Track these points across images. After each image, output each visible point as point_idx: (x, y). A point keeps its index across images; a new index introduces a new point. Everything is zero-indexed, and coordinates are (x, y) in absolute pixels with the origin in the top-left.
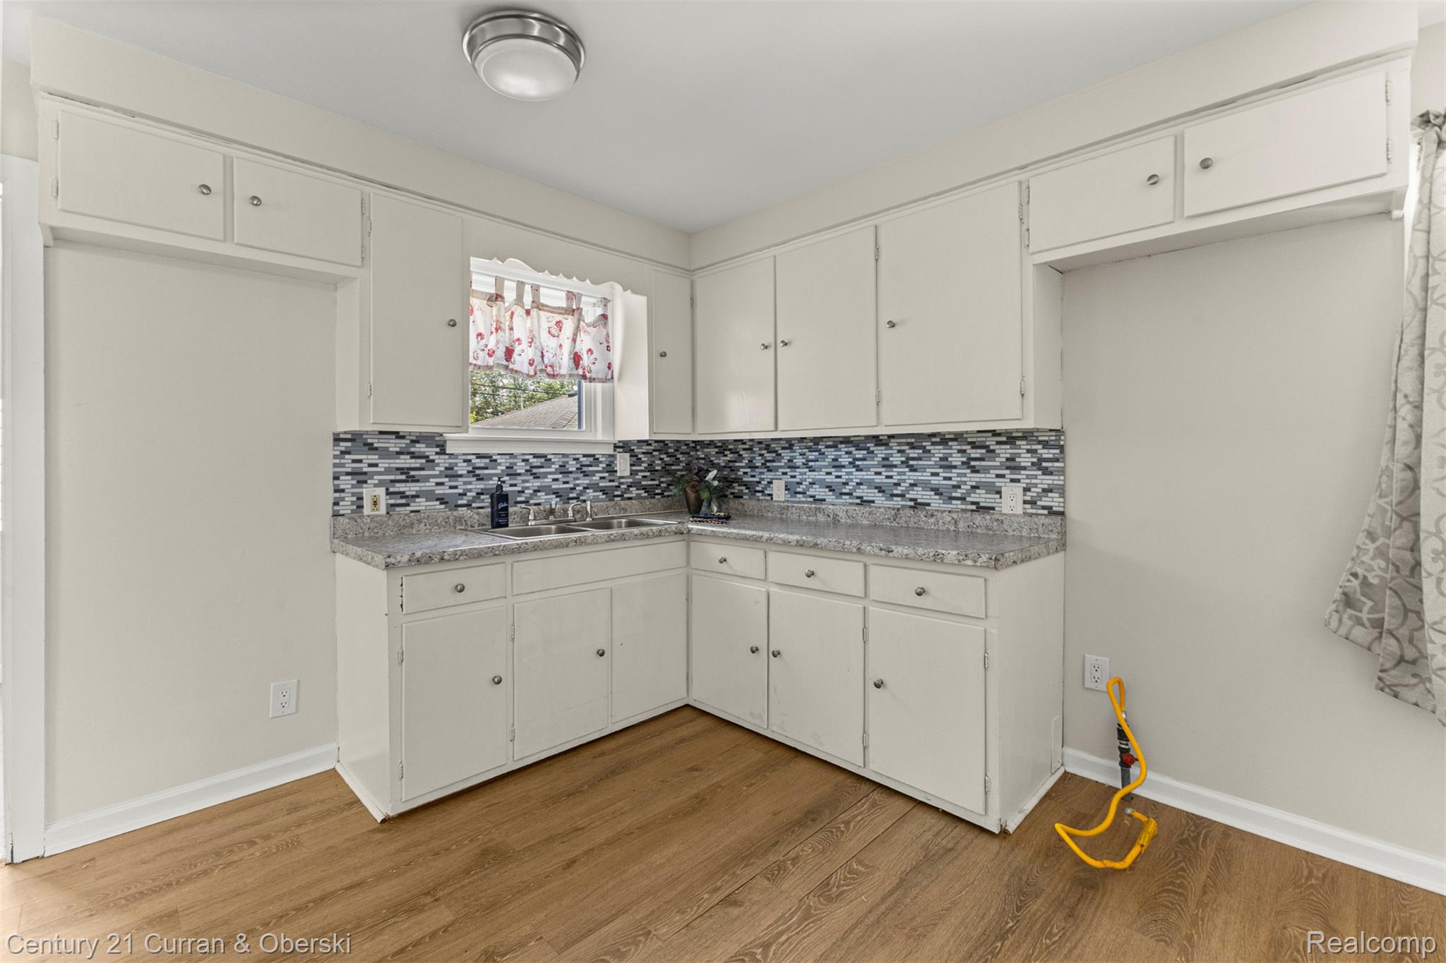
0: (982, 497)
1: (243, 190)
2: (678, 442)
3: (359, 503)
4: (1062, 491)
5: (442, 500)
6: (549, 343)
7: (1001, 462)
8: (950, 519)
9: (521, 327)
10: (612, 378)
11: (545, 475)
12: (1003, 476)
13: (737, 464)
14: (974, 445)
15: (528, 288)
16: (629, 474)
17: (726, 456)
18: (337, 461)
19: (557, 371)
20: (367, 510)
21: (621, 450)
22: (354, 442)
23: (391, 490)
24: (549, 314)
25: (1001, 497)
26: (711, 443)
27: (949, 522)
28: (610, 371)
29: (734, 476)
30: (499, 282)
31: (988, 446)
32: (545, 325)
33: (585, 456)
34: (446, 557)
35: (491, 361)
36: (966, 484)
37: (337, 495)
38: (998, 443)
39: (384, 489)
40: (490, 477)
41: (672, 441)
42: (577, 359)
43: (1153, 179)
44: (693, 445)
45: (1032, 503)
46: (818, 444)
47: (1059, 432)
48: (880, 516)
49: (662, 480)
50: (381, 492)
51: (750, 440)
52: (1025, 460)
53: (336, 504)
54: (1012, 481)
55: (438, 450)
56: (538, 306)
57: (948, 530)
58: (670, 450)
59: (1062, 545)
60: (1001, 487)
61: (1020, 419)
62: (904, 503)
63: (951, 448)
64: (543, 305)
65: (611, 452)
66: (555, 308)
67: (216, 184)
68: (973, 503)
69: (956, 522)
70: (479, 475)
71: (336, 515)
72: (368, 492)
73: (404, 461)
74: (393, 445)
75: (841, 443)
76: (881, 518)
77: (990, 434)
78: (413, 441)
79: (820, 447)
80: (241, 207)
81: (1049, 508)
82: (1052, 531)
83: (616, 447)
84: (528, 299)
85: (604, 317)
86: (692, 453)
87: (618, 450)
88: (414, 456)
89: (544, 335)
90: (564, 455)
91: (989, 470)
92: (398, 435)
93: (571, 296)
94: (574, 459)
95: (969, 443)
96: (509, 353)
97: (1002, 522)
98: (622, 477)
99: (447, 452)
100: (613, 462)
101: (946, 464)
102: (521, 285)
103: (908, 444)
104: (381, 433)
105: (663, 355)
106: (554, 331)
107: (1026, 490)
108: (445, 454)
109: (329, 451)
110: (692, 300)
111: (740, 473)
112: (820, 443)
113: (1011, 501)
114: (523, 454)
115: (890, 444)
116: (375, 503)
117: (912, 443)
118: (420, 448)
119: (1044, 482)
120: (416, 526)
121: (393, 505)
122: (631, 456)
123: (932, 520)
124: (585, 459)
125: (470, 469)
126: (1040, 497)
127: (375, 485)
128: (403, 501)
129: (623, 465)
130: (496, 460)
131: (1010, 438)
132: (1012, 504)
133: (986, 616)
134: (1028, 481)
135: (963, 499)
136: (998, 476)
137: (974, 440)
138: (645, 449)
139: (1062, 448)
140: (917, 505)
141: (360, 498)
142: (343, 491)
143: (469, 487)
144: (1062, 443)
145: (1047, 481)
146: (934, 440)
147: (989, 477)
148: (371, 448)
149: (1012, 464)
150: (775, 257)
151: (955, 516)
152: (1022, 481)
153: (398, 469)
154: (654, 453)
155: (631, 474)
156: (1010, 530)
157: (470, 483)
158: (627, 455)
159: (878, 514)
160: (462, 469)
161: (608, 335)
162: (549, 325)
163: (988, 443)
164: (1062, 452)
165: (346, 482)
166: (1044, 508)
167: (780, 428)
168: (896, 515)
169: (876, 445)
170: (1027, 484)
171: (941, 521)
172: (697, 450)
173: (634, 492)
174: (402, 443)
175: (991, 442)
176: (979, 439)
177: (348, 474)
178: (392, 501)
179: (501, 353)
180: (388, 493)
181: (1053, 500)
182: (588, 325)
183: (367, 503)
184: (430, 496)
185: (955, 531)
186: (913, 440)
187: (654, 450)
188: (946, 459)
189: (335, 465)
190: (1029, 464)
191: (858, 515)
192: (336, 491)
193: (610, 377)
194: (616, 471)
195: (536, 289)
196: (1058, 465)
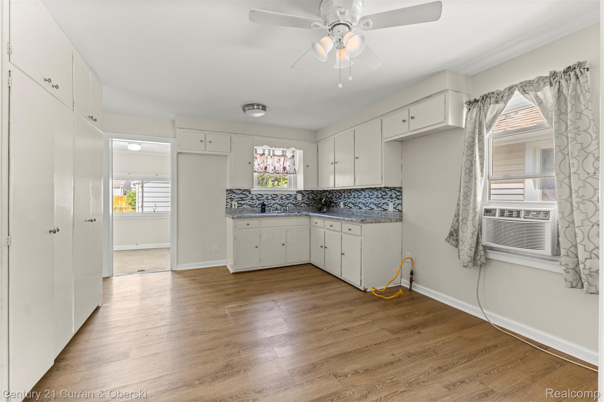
0: (385, 206)
1: (208, 140)
2: (318, 190)
3: (231, 205)
4: (401, 204)
5: (250, 205)
6: (277, 165)
7: (389, 196)
9: (270, 161)
10: (296, 173)
11: (277, 200)
12: (389, 200)
13: (333, 197)
15: (271, 151)
16: (301, 200)
17: (330, 195)
18: (227, 196)
19: (280, 172)
20: (233, 207)
21: (299, 193)
22: (230, 191)
23: (238, 202)
24: (277, 157)
25: (389, 207)
26: (327, 191)
28: (295, 171)
29: (332, 201)
30: (264, 150)
32: (276, 160)
33: (288, 194)
34: (245, 217)
35: (262, 170)
36: (382, 203)
37: (227, 203)
38: (388, 191)
39: (237, 202)
40: (261, 200)
41: (315, 190)
42: (284, 168)
43: (404, 121)
44: (323, 191)
45: (395, 208)
47: (401, 188)
49: (312, 201)
50: (236, 203)
51: (336, 190)
52: (394, 196)
53: (227, 205)
54: (391, 202)
55: (249, 193)
56: (274, 155)
58: (315, 193)
59: (401, 220)
60: (389, 203)
61: (381, 184)
62: (369, 208)
63: (378, 192)
64: (275, 155)
65: (296, 193)
66: (278, 155)
67: (203, 140)
68: (383, 208)
69: (378, 214)
70: (259, 199)
71: (227, 208)
72: (233, 203)
73: (241, 196)
74: (239, 192)
75: (356, 191)
77: (387, 188)
78: (243, 191)
80: (208, 143)
82: (398, 216)
83: (297, 192)
84: (271, 153)
85: (293, 156)
86: (322, 194)
87: (298, 193)
88: (243, 194)
89: (276, 163)
90: (282, 194)
91: (386, 199)
92: (240, 190)
93: (283, 151)
94: (285, 195)
95: (383, 191)
96: (266, 168)
97: (388, 214)
98: (299, 201)
99: (251, 193)
100: (296, 196)
102: (269, 150)
104: (236, 189)
105: (308, 166)
106: (278, 162)
107: (394, 204)
108: (251, 194)
109: (225, 193)
110: (318, 149)
111: (333, 200)
113: (391, 208)
114: (270, 194)
115: (366, 191)
116: (235, 206)
118: (245, 193)
120: (244, 211)
121: (238, 206)
122: (302, 195)
123: (373, 213)
124: (288, 195)
125: (257, 198)
126: (397, 206)
127: (235, 201)
128: (241, 205)
129: (299, 197)
130: (263, 196)
131: (391, 189)
133: (361, 235)
137: (383, 190)
138: (307, 192)
139: (401, 192)
140: (371, 209)
141: (232, 204)
142: (228, 202)
143: (257, 202)
145: (398, 202)
146: (375, 190)
147: (386, 201)
148: (234, 193)
149: (391, 197)
150: (334, 138)
151: (378, 212)
152: (393, 202)
153: (240, 198)
154: (310, 194)
155: (302, 200)
156: (389, 216)
157: (257, 201)
158: (301, 194)
159: (363, 212)
160: (255, 198)
161: (294, 161)
162: (277, 160)
163: (386, 191)
164: (401, 193)
165: (229, 200)
166: (398, 209)
168: (366, 212)
171: (375, 214)
172: (324, 193)
173: (303, 205)
174: (241, 191)
177: (229, 199)
178: (238, 205)
179: (264, 169)
180: (238, 203)
181: (399, 207)
182: (289, 159)
183: (233, 205)
184: (247, 204)
185: (378, 216)
186: (370, 190)
187: (309, 193)
188: (378, 195)
189: (226, 197)
190: (395, 197)
191: (359, 212)
192: (227, 202)
193: (295, 173)
194: (297, 199)
195: (273, 151)
196: (401, 197)
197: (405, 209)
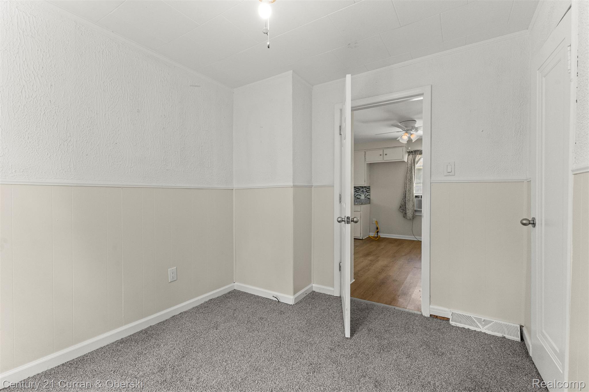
4: (370, 195)
7: (361, 191)
12: (361, 193)
14: (357, 188)
25: (361, 196)
36: (356, 195)
43: (381, 155)
45: (366, 197)
47: (369, 187)
52: (365, 191)
54: (363, 194)
59: (370, 203)
61: (364, 185)
68: (357, 197)
81: (368, 198)
82: (368, 201)
97: (361, 200)
107: (365, 195)
113: (363, 197)
131: (362, 187)
139: (370, 189)
145: (368, 194)
147: (359, 193)
149: (363, 191)
175: (360, 188)
181: (368, 197)
196: (369, 191)
197: (372, 197)
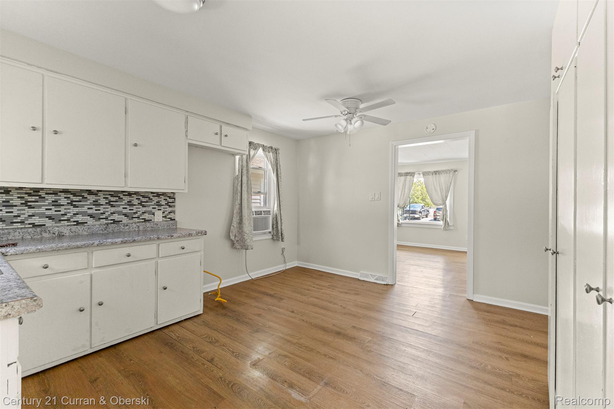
0: (146, 216)
4: (174, 212)
7: (154, 203)
8: (135, 226)
12: (155, 208)
14: (143, 197)
25: (154, 216)
27: (135, 227)
31: (150, 197)
36: (140, 212)
38: (153, 196)
43: (216, 134)
45: (165, 217)
46: (39, 192)
47: (174, 194)
48: (95, 229)
52: (163, 202)
54: (159, 210)
57: (135, 231)
60: (154, 212)
61: (184, 190)
62: (107, 222)
63: (133, 197)
68: (143, 219)
69: (138, 227)
76: (97, 230)
77: (150, 193)
79: (40, 194)
81: (171, 218)
82: (174, 225)
91: (150, 206)
95: (141, 196)
97: (158, 225)
101: (130, 204)
103: (110, 195)
107: (163, 213)
112: (41, 191)
113: (158, 216)
115: (99, 194)
117: (113, 194)
119: (169, 210)
123: (127, 227)
126: (168, 215)
131: (158, 195)
132: (159, 218)
134: (164, 210)
135: (138, 218)
136: (153, 208)
137: (144, 195)
139: (175, 198)
140: (115, 222)
144: (175, 197)
145: (170, 209)
146: (124, 193)
147: (150, 209)
149: (158, 204)
152: (162, 210)
156: (160, 227)
159: (95, 228)
163: (149, 196)
164: (175, 200)
166: (169, 218)
167: (46, 181)
168: (106, 227)
169: (88, 194)
170: (164, 211)
171: (131, 227)
175: (151, 196)
176: (146, 194)
181: (171, 216)
185: (138, 230)
186: (113, 193)
188: (130, 202)
190: (164, 204)
191: (79, 230)
196: (173, 204)
197: (178, 217)
